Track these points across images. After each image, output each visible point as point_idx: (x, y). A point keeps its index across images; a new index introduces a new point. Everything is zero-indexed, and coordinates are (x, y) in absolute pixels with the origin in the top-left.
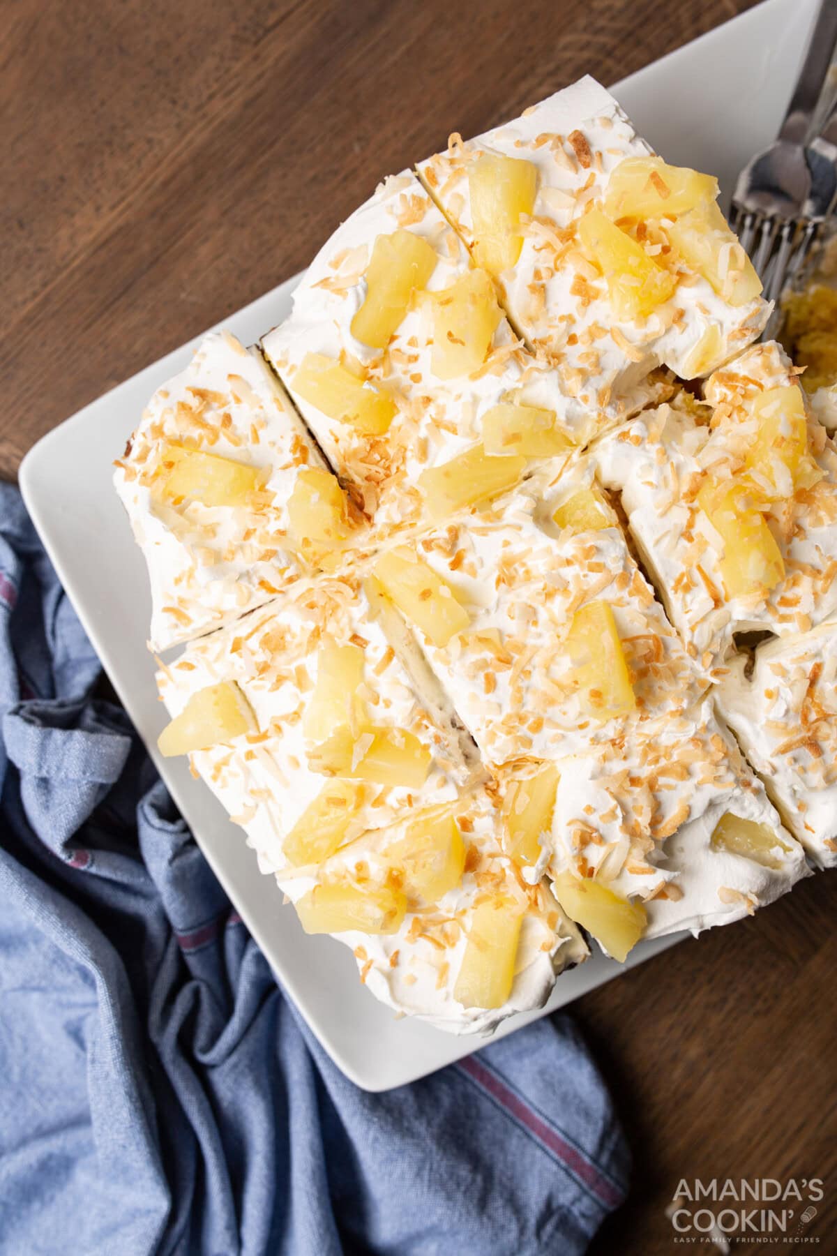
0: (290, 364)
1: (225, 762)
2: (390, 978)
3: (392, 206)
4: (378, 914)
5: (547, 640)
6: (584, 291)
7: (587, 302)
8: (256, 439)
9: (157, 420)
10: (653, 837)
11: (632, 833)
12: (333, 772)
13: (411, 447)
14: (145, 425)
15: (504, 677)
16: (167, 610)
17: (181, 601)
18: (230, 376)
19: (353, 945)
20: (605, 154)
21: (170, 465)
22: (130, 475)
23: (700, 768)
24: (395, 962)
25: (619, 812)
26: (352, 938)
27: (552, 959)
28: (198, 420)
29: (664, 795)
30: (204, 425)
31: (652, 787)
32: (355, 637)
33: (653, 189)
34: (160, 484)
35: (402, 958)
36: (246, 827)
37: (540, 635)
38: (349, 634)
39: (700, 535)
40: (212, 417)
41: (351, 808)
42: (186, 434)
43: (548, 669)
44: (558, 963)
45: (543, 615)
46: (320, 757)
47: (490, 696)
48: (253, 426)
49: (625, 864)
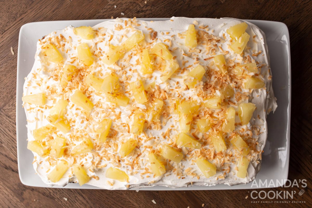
0: (80, 42)
1: (33, 109)
2: (38, 165)
3: (116, 24)
4: (43, 153)
5: (97, 120)
6: (138, 63)
7: (137, 64)
8: (67, 52)
9: (51, 37)
10: (97, 167)
11: (93, 163)
12: (51, 121)
13: (92, 72)
14: (48, 37)
15: (86, 122)
16: (33, 74)
17: (37, 74)
18: (70, 37)
19: (35, 156)
20: (158, 39)
21: (48, 48)
22: (41, 44)
23: (112, 160)
24: (40, 163)
25: (92, 158)
26: (35, 154)
27: (69, 179)
28: (59, 42)
29: (103, 161)
30: (59, 43)
31: (101, 158)
32: (68, 100)
33: (160, 52)
34: (44, 50)
35: (42, 163)
36: (28, 123)
37: (96, 119)
38: (67, 98)
39: (131, 118)
40: (62, 43)
41: (50, 130)
42: (55, 43)
43: (94, 125)
44: (71, 180)
45: (99, 116)
46: (50, 117)
47: (81, 125)
48: (68, 49)
49: (89, 168)
